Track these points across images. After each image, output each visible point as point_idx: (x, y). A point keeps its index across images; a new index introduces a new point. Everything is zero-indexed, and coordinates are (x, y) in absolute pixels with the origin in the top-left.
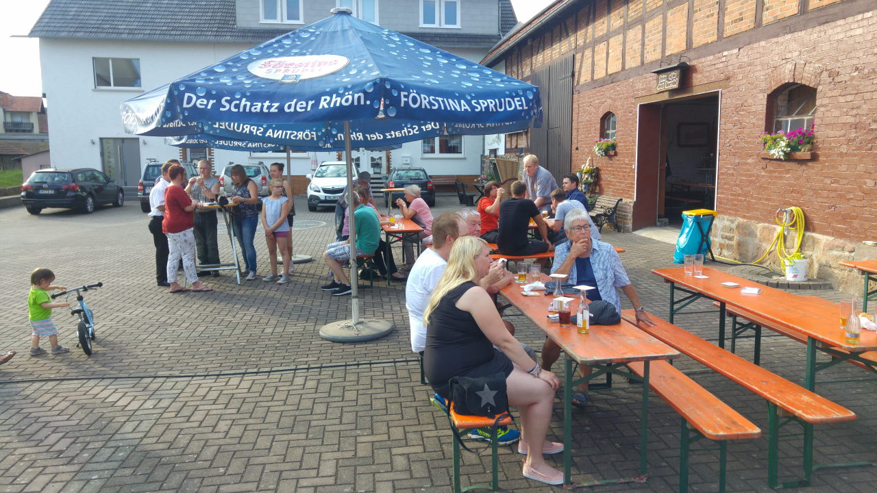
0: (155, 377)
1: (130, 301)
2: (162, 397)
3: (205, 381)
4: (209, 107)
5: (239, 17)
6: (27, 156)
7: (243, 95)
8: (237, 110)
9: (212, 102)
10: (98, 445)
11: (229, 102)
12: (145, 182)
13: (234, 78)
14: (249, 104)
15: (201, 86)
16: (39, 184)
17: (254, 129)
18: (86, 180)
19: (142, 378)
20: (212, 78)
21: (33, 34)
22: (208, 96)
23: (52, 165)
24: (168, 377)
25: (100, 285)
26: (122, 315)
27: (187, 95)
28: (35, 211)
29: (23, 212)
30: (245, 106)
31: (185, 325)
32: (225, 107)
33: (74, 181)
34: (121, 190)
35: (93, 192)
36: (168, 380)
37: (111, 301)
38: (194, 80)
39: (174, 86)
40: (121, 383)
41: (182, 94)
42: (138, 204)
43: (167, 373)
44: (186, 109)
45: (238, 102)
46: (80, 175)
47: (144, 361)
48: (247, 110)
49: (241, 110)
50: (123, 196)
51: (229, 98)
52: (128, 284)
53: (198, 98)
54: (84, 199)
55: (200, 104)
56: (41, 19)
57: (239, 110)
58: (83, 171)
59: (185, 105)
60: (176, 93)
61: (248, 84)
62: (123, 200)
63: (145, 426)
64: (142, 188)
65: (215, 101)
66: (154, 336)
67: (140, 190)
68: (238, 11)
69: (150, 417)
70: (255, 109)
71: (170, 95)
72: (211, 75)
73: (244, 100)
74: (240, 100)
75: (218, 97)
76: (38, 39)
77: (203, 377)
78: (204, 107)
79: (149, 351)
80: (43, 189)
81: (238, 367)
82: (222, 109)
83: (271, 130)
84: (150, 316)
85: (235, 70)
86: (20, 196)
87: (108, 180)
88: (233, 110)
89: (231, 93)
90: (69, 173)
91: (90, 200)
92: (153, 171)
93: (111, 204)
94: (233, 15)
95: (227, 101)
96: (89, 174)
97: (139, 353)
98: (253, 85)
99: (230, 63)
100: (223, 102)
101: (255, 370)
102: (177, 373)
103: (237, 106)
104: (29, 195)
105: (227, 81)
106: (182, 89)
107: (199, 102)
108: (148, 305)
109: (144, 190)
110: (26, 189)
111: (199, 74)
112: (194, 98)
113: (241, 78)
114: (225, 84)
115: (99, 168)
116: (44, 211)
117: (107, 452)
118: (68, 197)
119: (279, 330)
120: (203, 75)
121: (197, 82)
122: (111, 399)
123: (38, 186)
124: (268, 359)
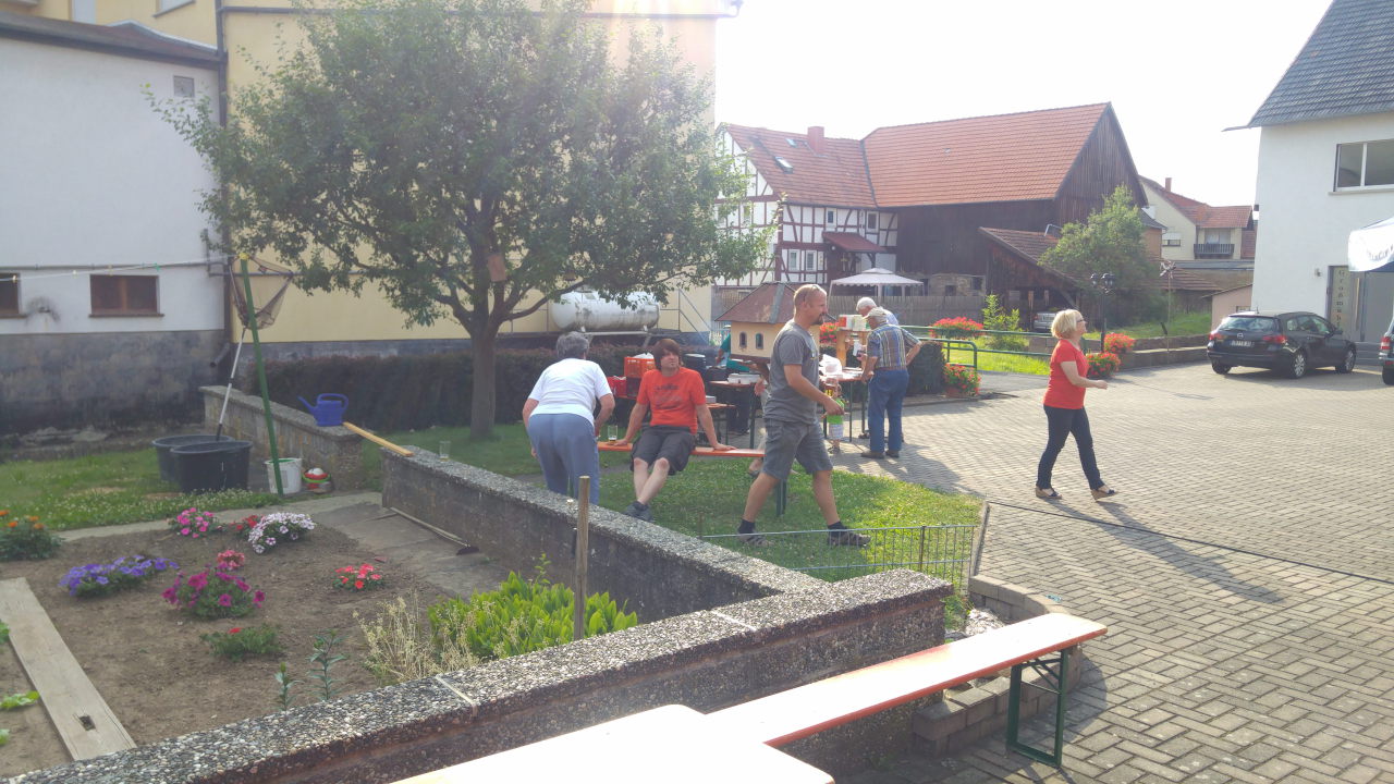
1: (1334, 492)
2: (1354, 594)
6: (1220, 293)
16: (1231, 333)
18: (1298, 329)
19: (1333, 571)
21: (1250, 126)
26: (1319, 505)
28: (1222, 369)
33: (1280, 330)
35: (1307, 348)
40: (1304, 569)
42: (1379, 370)
46: (1290, 322)
50: (1354, 357)
52: (1336, 474)
54: (1292, 358)
56: (1269, 98)
58: (1296, 316)
62: (1353, 363)
63: (1324, 612)
64: (1387, 345)
67: (1384, 348)
69: (1334, 607)
76: (1260, 128)
80: (1236, 339)
86: (1205, 347)
87: (1333, 330)
90: (1275, 318)
91: (1301, 359)
93: (1333, 368)
96: (1304, 320)
109: (1390, 348)
110: (1214, 338)
118: (1269, 353)
122: (1289, 580)
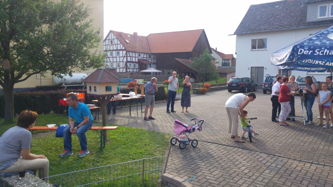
0: (274, 155)
1: (262, 125)
2: (278, 164)
3: (294, 162)
4: (309, 54)
5: (307, 18)
6: (228, 73)
7: (326, 48)
8: (322, 54)
9: (311, 52)
10: (258, 175)
11: (319, 51)
12: (265, 83)
13: (321, 41)
14: (328, 51)
15: (306, 45)
16: (232, 82)
17: (320, 63)
18: (246, 81)
19: (270, 154)
20: (311, 42)
21: (234, 34)
22: (309, 49)
23: (236, 76)
24: (279, 156)
25: (256, 118)
27: (300, 49)
28: (230, 91)
29: (227, 91)
30: (326, 52)
31: (284, 138)
32: (316, 53)
33: (242, 82)
34: (256, 85)
35: (248, 85)
36: (279, 158)
37: (256, 124)
38: (303, 43)
39: (295, 46)
40: (263, 155)
41: (298, 49)
42: (262, 90)
43: (279, 155)
44: (299, 55)
45: (323, 51)
46: (244, 80)
47: (270, 148)
48: (327, 54)
49: (324, 54)
50: (257, 87)
51: (319, 50)
52: (261, 119)
53: (305, 50)
54: (245, 88)
55: (306, 53)
56: (238, 28)
57: (323, 54)
58: (245, 78)
59: (299, 53)
60: (295, 49)
61: (328, 43)
62: (257, 89)
63: (273, 173)
64: (264, 85)
65: (312, 51)
66: (272, 140)
67: (263, 85)
68: (308, 15)
69: (274, 170)
70: (331, 53)
71: (293, 50)
72: (310, 41)
73: (326, 50)
74: (324, 50)
75: (314, 50)
76: (236, 35)
77: (294, 160)
78: (307, 54)
79: (271, 145)
80: (233, 84)
81: (309, 160)
82: (315, 54)
83: (328, 63)
84: (270, 132)
85: (321, 38)
86: (226, 86)
87: (253, 82)
88: (320, 54)
89: (320, 48)
90: (241, 79)
91: (247, 88)
92: (269, 78)
93: (253, 90)
94: (305, 17)
95: (318, 51)
96: (247, 79)
97: (268, 145)
98: (330, 44)
99: (319, 35)
100: (316, 51)
101: (317, 163)
102: (282, 156)
103: (322, 53)
104: (229, 86)
105: (318, 43)
106: (298, 47)
107: (305, 52)
108: (269, 128)
109: (265, 85)
110: (228, 84)
111: (305, 41)
112: (303, 50)
113: (324, 41)
114: (317, 44)
115: (250, 77)
116: (233, 91)
117: (261, 179)
118: (240, 87)
119: (326, 148)
120: (307, 41)
121: (305, 44)
122: (260, 160)
123: (232, 83)
124: (323, 160)
